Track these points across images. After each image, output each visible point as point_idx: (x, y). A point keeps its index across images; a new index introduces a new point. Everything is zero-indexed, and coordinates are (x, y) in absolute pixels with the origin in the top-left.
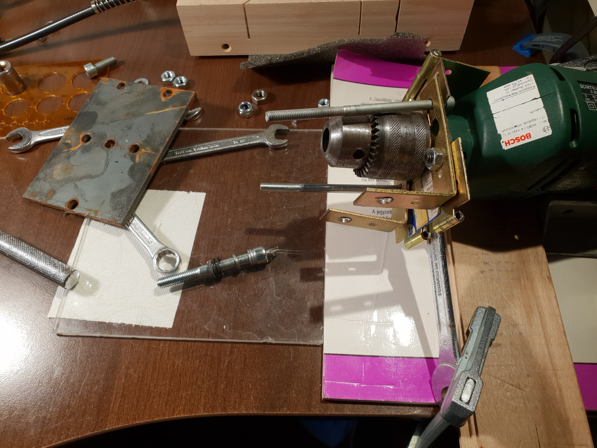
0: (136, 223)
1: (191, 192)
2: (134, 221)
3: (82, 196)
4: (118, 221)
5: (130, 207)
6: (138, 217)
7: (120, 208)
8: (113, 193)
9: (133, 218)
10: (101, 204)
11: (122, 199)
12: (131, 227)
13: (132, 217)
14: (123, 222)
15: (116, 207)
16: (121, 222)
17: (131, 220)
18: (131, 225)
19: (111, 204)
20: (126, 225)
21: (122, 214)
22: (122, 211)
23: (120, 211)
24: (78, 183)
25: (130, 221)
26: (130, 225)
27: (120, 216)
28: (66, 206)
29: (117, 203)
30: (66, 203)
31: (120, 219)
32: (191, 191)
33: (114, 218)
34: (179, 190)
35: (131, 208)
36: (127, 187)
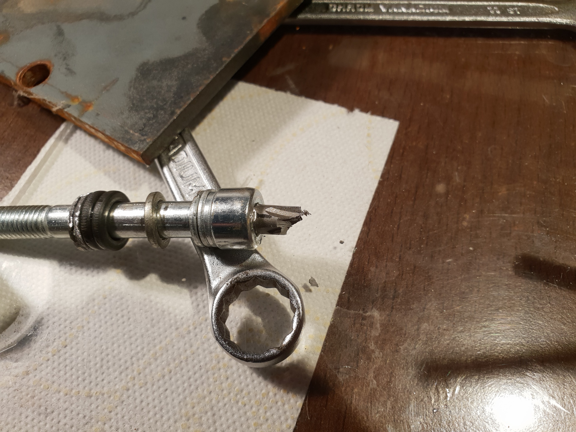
0: (186, 160)
1: (357, 112)
2: (183, 153)
3: (65, 59)
4: (136, 143)
5: (182, 110)
6: (196, 147)
7: (152, 107)
8: (144, 64)
9: (180, 146)
10: (105, 88)
11: (164, 84)
12: (170, 170)
13: (181, 141)
14: (148, 149)
15: (142, 101)
16: (142, 146)
17: (175, 151)
18: (172, 164)
19: (129, 90)
20: (156, 161)
21: (152, 125)
22: (155, 116)
23: (148, 115)
24: (66, 27)
25: (172, 153)
26: (167, 164)
27: (146, 129)
28: (17, 74)
29: (148, 93)
30: (22, 68)
31: (143, 138)
32: (358, 107)
33: (127, 132)
34: (326, 100)
35: (181, 113)
36: (186, 57)
